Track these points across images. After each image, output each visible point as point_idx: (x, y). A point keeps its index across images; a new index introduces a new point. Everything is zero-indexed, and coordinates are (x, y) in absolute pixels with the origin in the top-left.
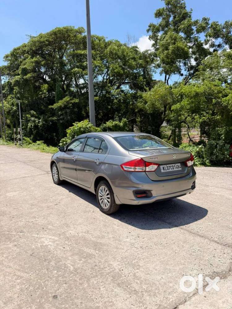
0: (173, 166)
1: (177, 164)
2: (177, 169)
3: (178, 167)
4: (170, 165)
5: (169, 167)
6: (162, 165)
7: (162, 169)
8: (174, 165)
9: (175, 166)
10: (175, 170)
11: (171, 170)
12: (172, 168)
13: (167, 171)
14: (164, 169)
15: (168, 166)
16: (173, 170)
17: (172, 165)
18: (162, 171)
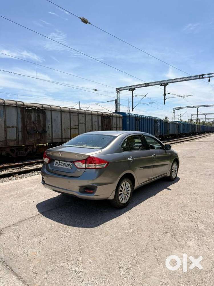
0: (64, 163)
1: (69, 163)
2: (66, 167)
3: (69, 166)
5: (60, 163)
9: (66, 164)
11: (61, 166)
12: (63, 164)
13: (58, 166)
14: (56, 164)
16: (62, 167)
18: (55, 165)
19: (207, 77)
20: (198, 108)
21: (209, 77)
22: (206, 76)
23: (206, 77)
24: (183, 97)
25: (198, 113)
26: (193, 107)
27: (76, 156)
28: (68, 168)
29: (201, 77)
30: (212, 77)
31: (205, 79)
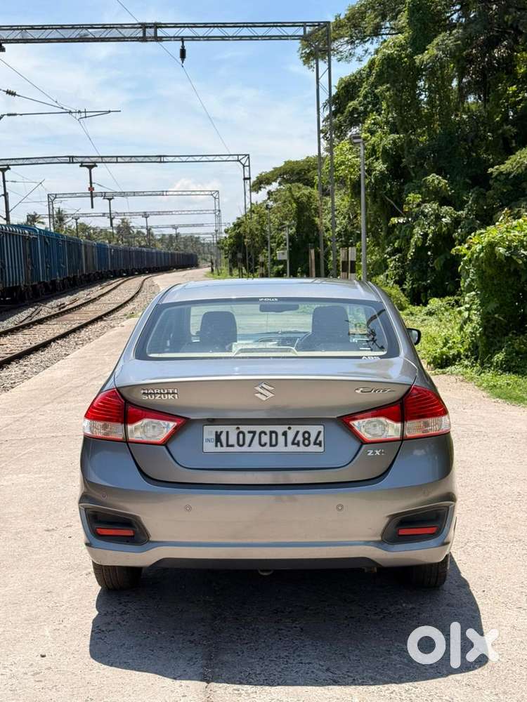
0: (273, 432)
1: (301, 429)
2: (293, 448)
3: (306, 439)
4: (258, 429)
5: (249, 437)
6: (212, 422)
7: (208, 440)
8: (280, 429)
9: (285, 434)
10: (281, 448)
11: (255, 448)
12: (265, 438)
13: (236, 449)
14: (218, 441)
15: (245, 428)
16: (267, 448)
17: (268, 429)
18: (210, 448)
19: (175, 38)
20: (90, 167)
21: (182, 39)
22: (171, 32)
23: (169, 38)
24: (78, 116)
25: (91, 189)
26: (71, 160)
27: (358, 392)
28: (302, 448)
29: (148, 32)
30: (193, 38)
31: (163, 43)
